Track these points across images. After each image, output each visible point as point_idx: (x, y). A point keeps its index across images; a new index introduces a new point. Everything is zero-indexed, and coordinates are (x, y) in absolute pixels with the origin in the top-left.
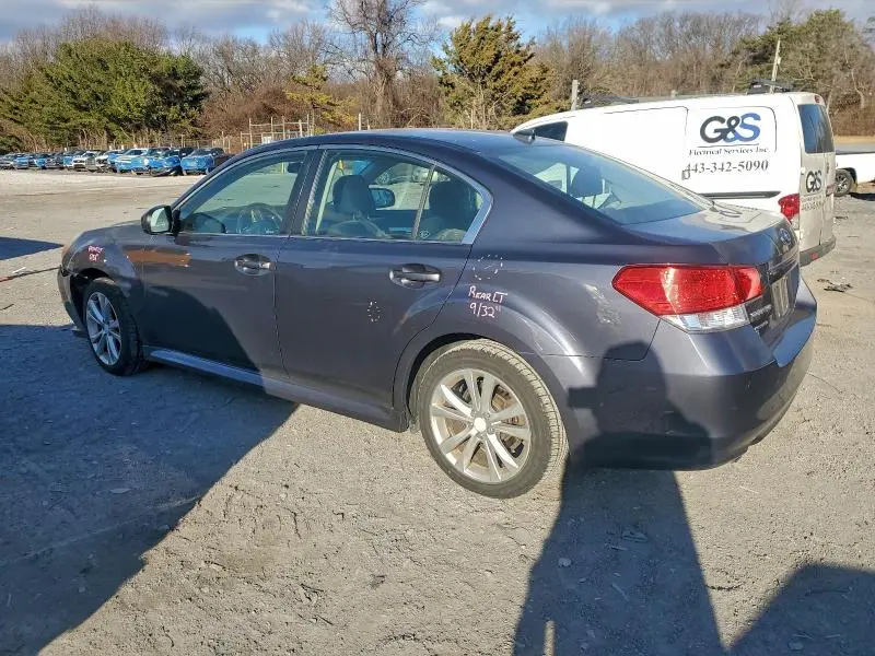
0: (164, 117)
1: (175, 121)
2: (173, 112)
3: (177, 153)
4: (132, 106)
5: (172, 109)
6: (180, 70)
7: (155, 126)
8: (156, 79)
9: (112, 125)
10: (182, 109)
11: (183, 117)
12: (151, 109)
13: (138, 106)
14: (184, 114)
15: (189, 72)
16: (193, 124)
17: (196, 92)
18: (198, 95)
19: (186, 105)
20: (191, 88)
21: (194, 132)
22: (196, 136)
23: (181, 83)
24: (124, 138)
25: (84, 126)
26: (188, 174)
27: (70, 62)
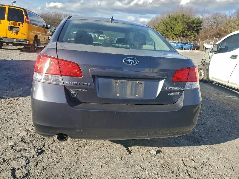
0: (187, 34)
1: (189, 35)
2: (189, 33)
3: (183, 44)
4: (179, 31)
5: (189, 32)
6: (195, 22)
7: (184, 36)
8: (187, 24)
9: (174, 36)
10: (192, 32)
11: (192, 35)
12: (183, 32)
13: (180, 31)
14: (192, 34)
15: (198, 22)
16: (194, 37)
17: (198, 28)
18: (199, 29)
19: (194, 32)
20: (197, 27)
21: (194, 39)
22: (194, 40)
23: (195, 25)
24: (176, 39)
25: (167, 35)
26: (184, 50)
27: (169, 19)
